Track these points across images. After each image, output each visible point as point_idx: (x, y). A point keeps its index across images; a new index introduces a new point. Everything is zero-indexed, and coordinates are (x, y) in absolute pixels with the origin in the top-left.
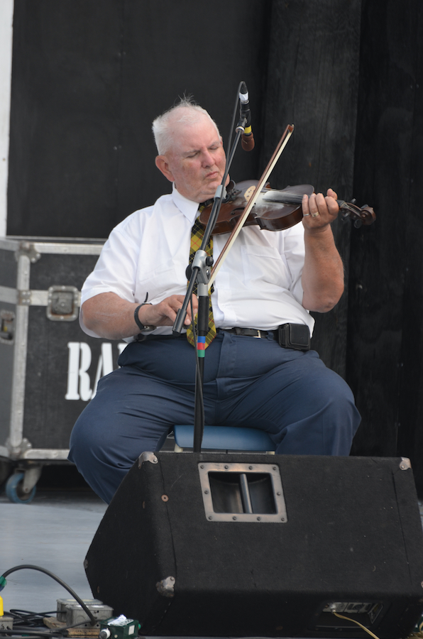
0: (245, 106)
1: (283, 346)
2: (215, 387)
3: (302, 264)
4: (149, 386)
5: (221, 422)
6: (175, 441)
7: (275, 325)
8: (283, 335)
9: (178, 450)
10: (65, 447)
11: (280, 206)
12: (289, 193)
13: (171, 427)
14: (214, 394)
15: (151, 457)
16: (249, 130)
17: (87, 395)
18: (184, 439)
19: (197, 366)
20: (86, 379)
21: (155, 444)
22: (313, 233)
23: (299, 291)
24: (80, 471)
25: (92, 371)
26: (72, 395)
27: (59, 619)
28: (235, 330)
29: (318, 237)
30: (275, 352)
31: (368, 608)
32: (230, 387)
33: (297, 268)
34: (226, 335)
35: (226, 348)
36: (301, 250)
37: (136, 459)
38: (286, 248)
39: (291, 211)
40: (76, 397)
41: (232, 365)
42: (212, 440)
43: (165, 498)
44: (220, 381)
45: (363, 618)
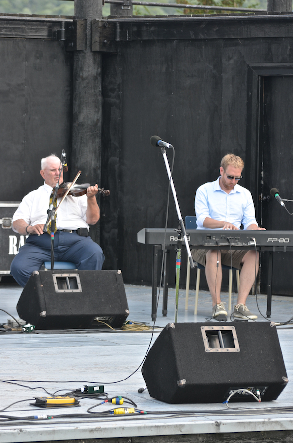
0: (64, 157)
1: (79, 235)
2: (57, 249)
3: (86, 209)
4: (35, 249)
5: (59, 260)
6: (44, 267)
7: (76, 228)
8: (79, 232)
9: (46, 270)
10: (9, 270)
11: (79, 189)
12: (83, 185)
13: (43, 262)
14: (57, 251)
15: (37, 272)
16: (66, 165)
17: (16, 253)
18: (48, 266)
19: (51, 243)
20: (15, 248)
21: (38, 268)
22: (90, 199)
23: (85, 218)
24: (14, 278)
25: (17, 245)
26: (11, 253)
27: (8, 325)
28: (63, 230)
29: (92, 200)
30: (77, 237)
31: (109, 319)
32: (62, 249)
33: (85, 210)
34: (61, 232)
35: (60, 236)
36: (85, 204)
37: (32, 273)
38: (81, 204)
39: (82, 191)
40: (12, 254)
41: (63, 242)
42: (57, 266)
43: (42, 286)
44: (59, 247)
45: (107, 322)
